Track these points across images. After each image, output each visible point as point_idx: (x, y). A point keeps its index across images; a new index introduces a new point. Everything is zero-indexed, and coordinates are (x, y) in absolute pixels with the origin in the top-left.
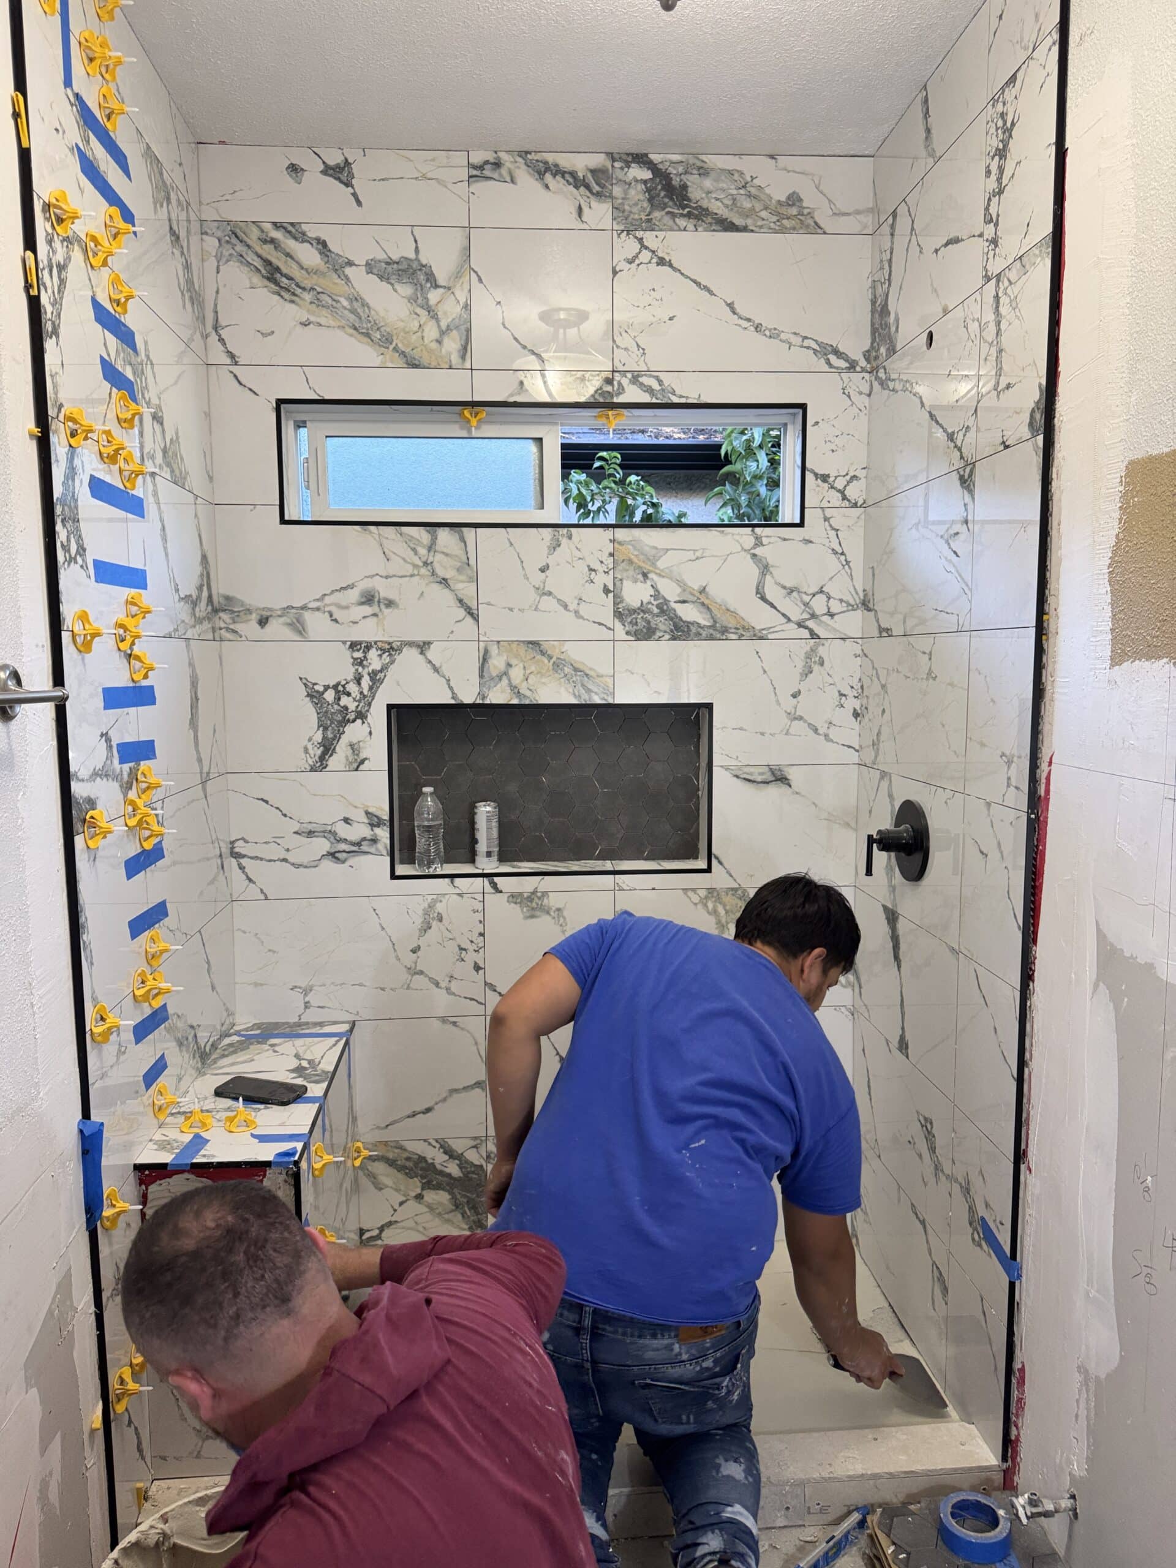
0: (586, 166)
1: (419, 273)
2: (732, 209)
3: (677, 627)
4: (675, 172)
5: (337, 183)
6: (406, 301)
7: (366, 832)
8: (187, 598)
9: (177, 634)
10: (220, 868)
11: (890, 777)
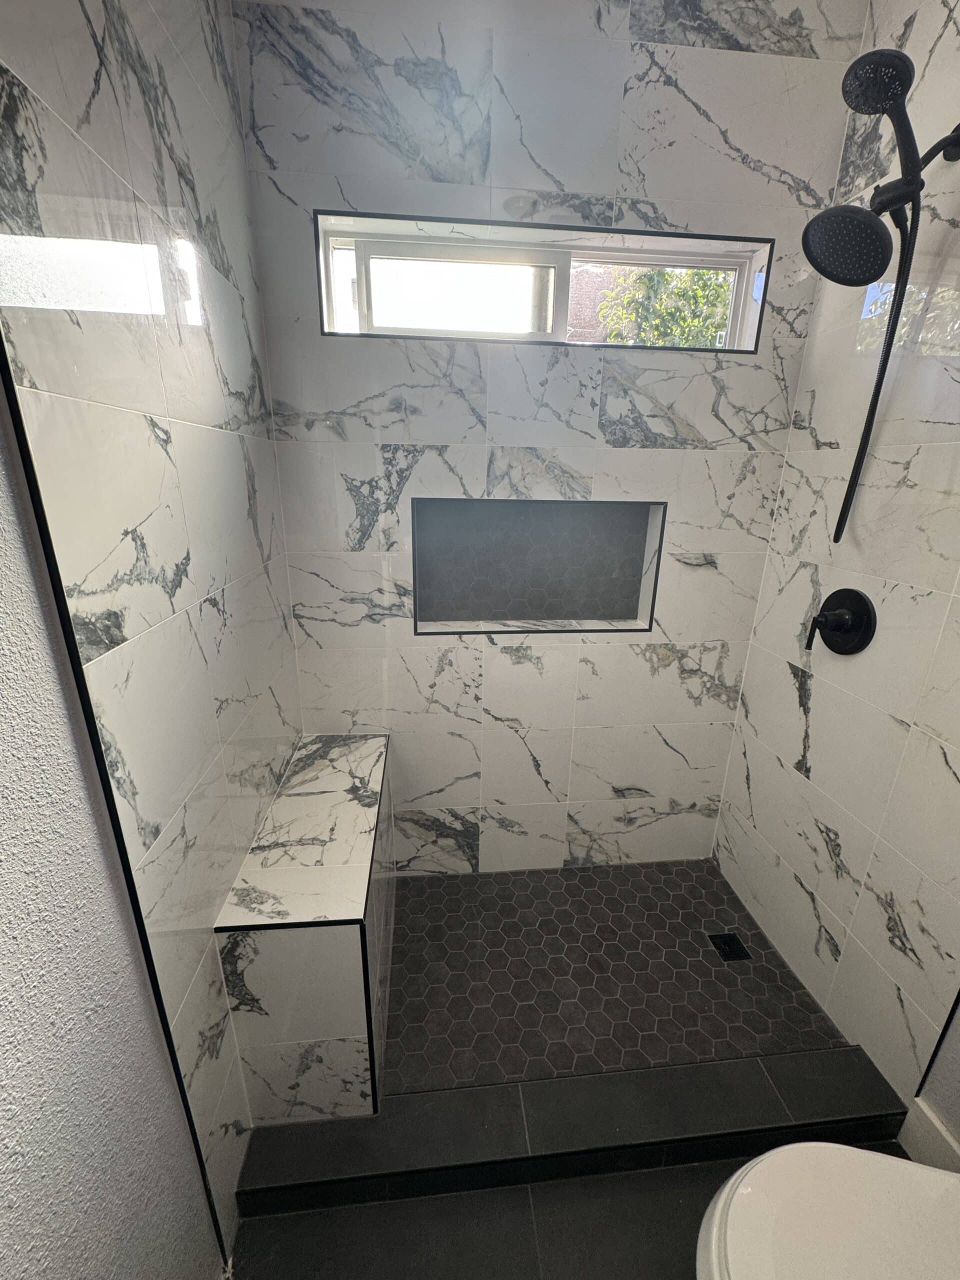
1: (444, 77)
2: (738, 25)
3: (647, 438)
6: (432, 108)
7: (396, 600)
8: (238, 395)
9: (229, 427)
10: (284, 627)
11: (816, 567)
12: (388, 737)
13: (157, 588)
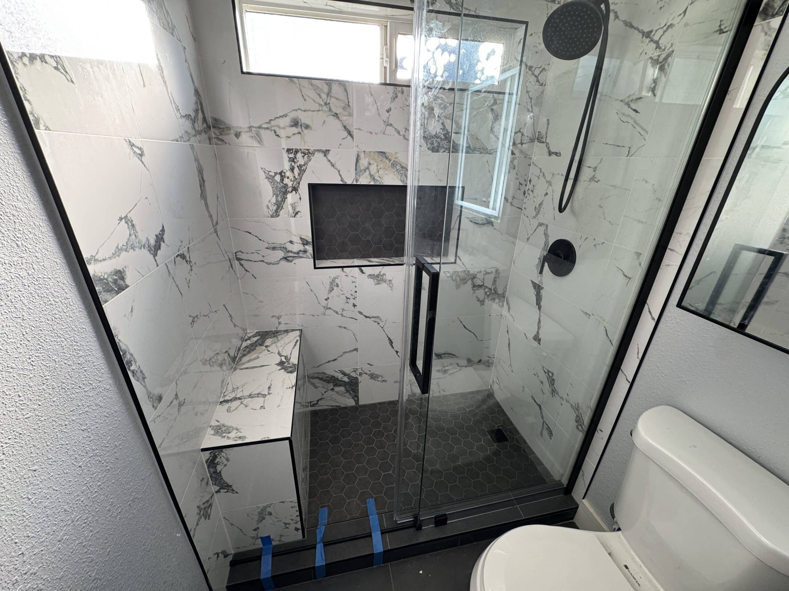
3: (452, 147)
7: (301, 248)
8: (187, 116)
9: (182, 140)
10: (230, 266)
11: (547, 226)
12: (301, 331)
13: (145, 252)
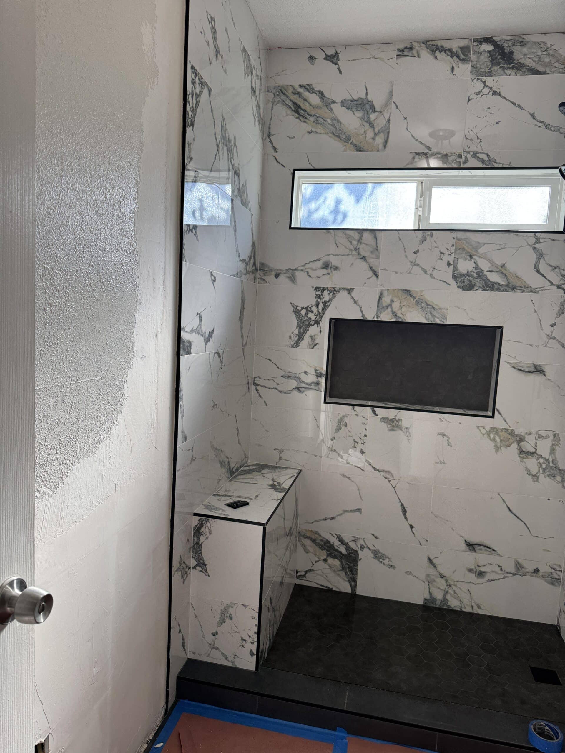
0: (458, 46)
1: (367, 105)
2: (538, 63)
3: (487, 285)
4: (507, 45)
5: (331, 63)
6: (359, 119)
7: (314, 379)
8: (243, 261)
9: (237, 276)
10: (247, 388)
12: (300, 470)
13: (202, 338)
